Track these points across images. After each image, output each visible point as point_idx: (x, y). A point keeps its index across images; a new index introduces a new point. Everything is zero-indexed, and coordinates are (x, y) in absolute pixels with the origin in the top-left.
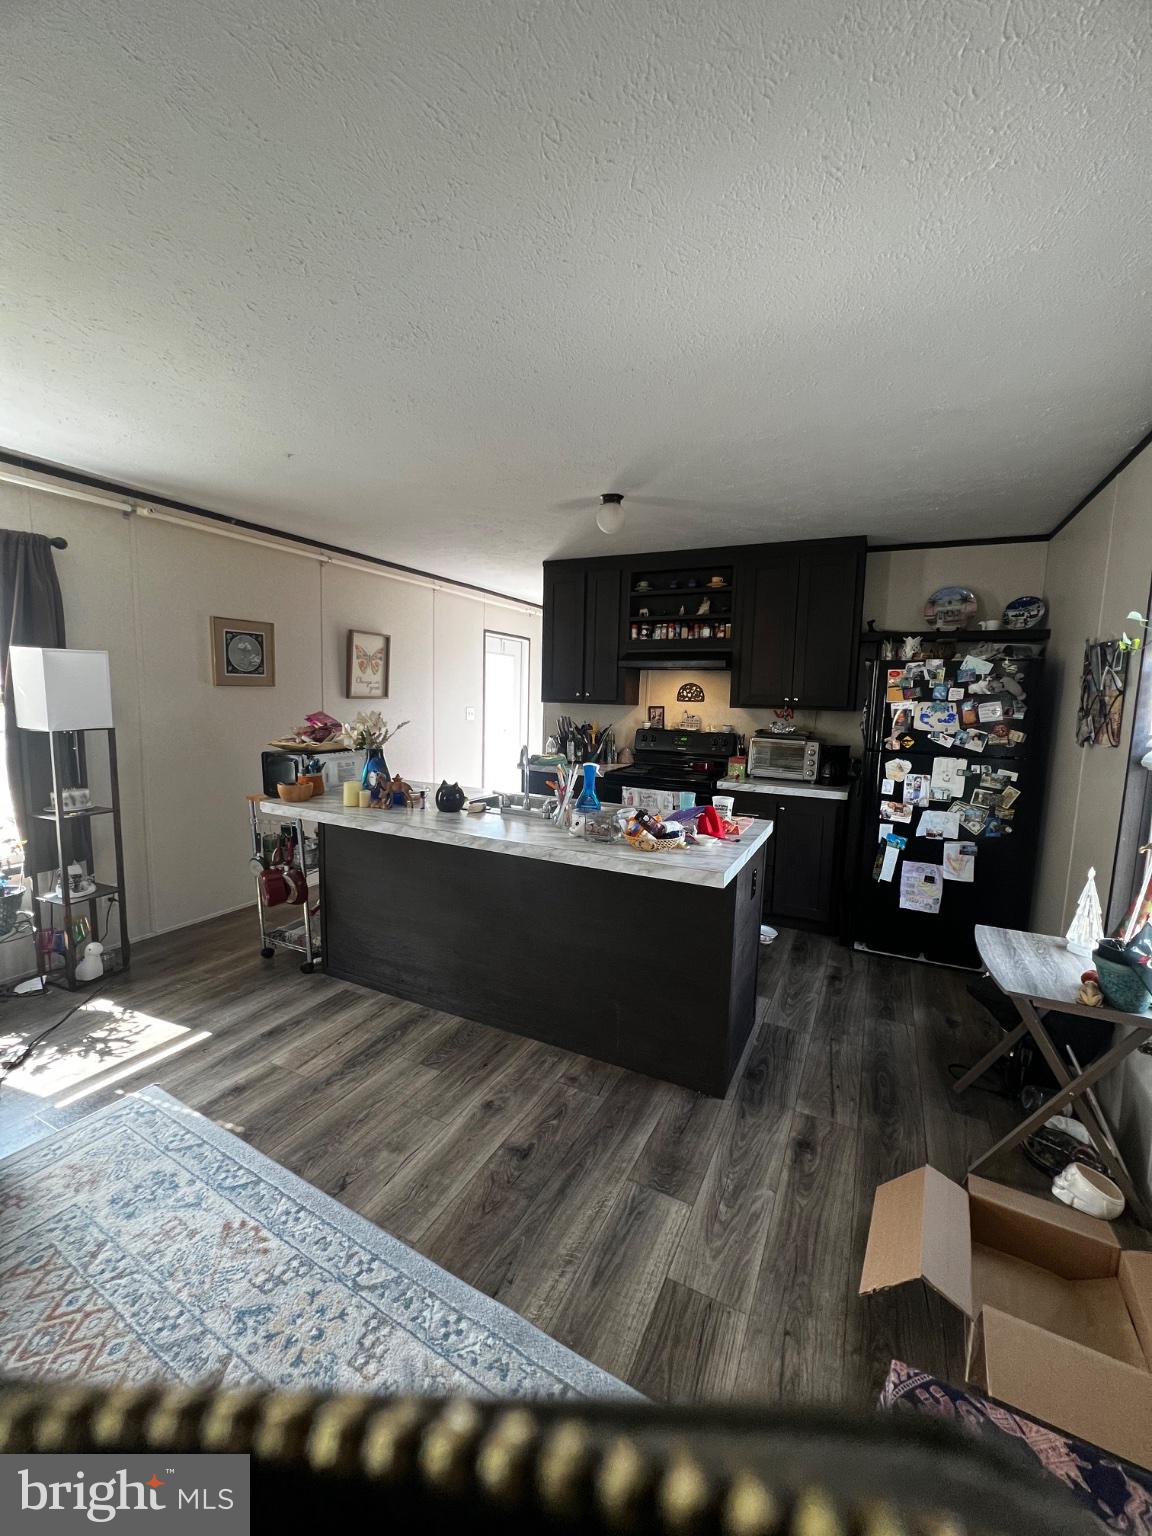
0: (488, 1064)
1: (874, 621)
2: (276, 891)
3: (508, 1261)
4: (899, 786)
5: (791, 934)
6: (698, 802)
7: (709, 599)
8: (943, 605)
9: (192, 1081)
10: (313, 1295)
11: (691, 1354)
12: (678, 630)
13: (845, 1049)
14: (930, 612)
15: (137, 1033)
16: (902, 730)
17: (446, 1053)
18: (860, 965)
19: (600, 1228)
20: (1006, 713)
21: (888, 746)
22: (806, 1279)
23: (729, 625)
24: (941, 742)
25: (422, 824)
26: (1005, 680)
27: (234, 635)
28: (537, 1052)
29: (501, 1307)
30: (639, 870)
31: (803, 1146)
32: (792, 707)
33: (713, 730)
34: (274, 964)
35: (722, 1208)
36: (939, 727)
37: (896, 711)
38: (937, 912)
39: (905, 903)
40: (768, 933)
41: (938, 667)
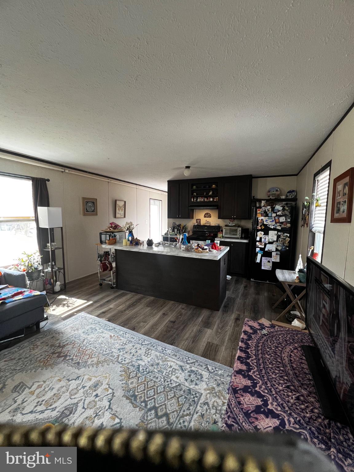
0: (162, 306)
1: (254, 196)
2: (105, 268)
3: (174, 339)
4: (261, 238)
5: (235, 277)
6: (211, 242)
7: (212, 191)
8: (272, 192)
9: (92, 311)
10: (133, 346)
11: (214, 353)
12: (204, 199)
13: (247, 301)
14: (268, 194)
15: (74, 302)
16: (261, 224)
17: (152, 304)
18: (252, 284)
19: (193, 334)
20: (286, 219)
21: (258, 228)
22: (237, 341)
23: (217, 198)
24: (271, 227)
25: (144, 248)
26: (285, 211)
27: (88, 202)
28: (174, 303)
29: (174, 346)
30: (199, 257)
31: (237, 319)
32: (234, 219)
33: (214, 225)
34: (102, 287)
35: (219, 330)
36: (270, 223)
37: (259, 219)
38: (271, 270)
39: (263, 268)
40: (229, 277)
41: (270, 208)
